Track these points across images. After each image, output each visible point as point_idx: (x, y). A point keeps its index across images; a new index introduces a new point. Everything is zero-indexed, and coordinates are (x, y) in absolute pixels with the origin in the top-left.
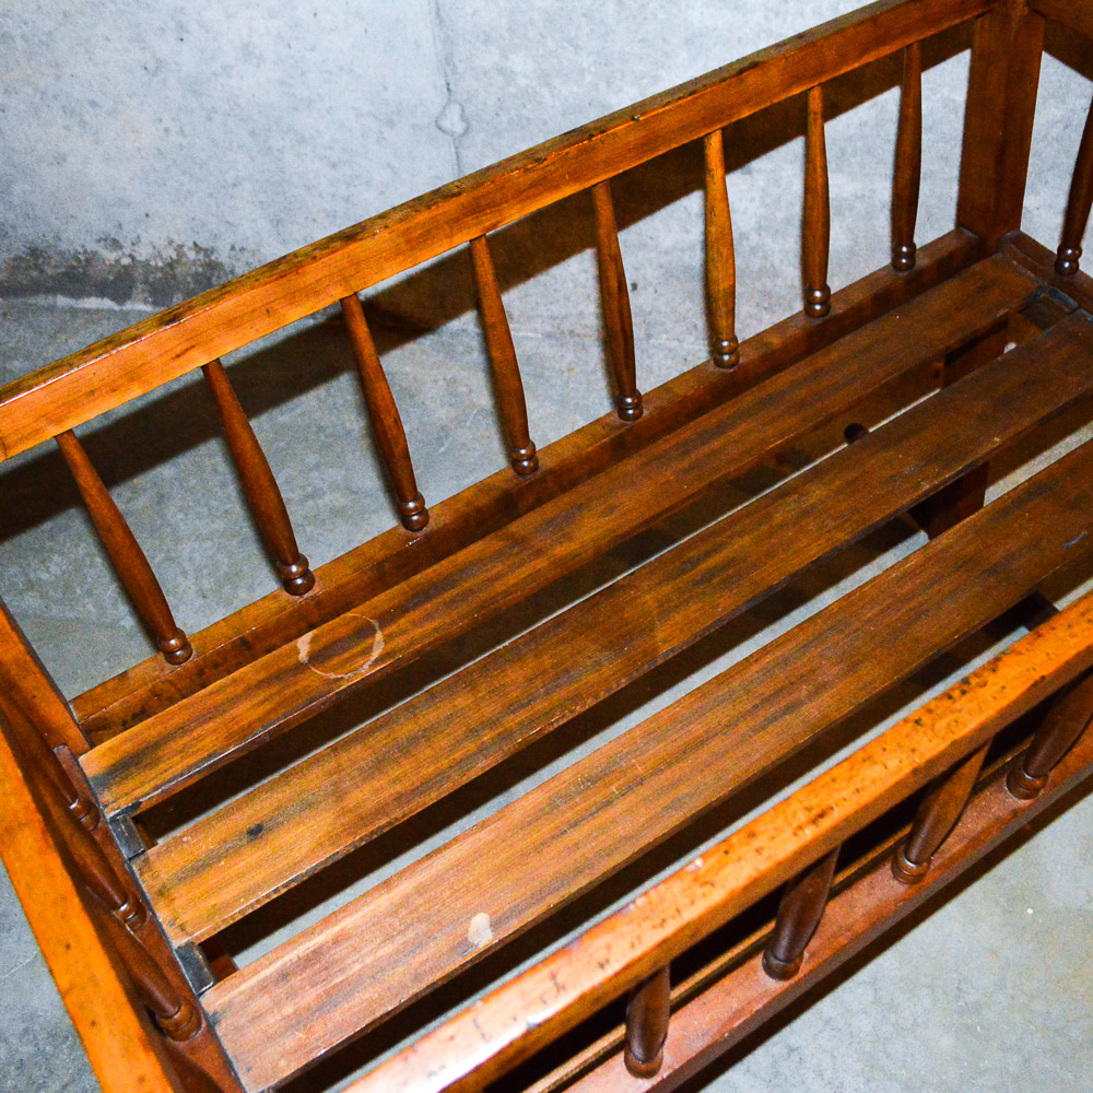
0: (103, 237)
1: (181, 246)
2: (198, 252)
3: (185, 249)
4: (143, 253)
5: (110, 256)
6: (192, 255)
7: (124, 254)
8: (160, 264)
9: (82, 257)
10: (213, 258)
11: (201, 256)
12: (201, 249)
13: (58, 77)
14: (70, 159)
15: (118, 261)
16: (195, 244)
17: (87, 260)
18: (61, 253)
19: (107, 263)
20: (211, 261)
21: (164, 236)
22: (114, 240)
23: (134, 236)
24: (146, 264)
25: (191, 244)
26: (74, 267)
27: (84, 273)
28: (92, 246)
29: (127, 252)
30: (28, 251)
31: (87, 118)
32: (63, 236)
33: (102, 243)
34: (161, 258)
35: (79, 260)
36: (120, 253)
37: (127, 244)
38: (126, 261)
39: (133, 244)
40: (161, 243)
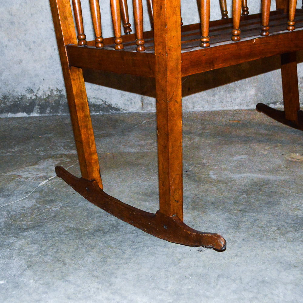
0: (28, 89)
1: (52, 90)
2: (57, 92)
3: (54, 91)
4: (40, 94)
5: (29, 96)
6: (55, 93)
7: (34, 95)
8: (45, 97)
9: (20, 97)
10: (62, 93)
11: (58, 93)
12: (59, 90)
13: (25, 34)
14: (23, 62)
15: (31, 98)
16: (57, 89)
17: (21, 99)
18: (13, 97)
19: (28, 98)
20: (61, 94)
21: (48, 87)
22: (32, 89)
23: (38, 87)
24: (40, 98)
25: (56, 89)
26: (16, 101)
27: (20, 104)
28: (24, 93)
29: (35, 94)
30: (3, 97)
31: (31, 47)
32: (16, 90)
33: (27, 92)
34: (46, 95)
35: (18, 99)
36: (32, 95)
37: (35, 91)
38: (34, 97)
39: (37, 91)
40: (46, 89)
